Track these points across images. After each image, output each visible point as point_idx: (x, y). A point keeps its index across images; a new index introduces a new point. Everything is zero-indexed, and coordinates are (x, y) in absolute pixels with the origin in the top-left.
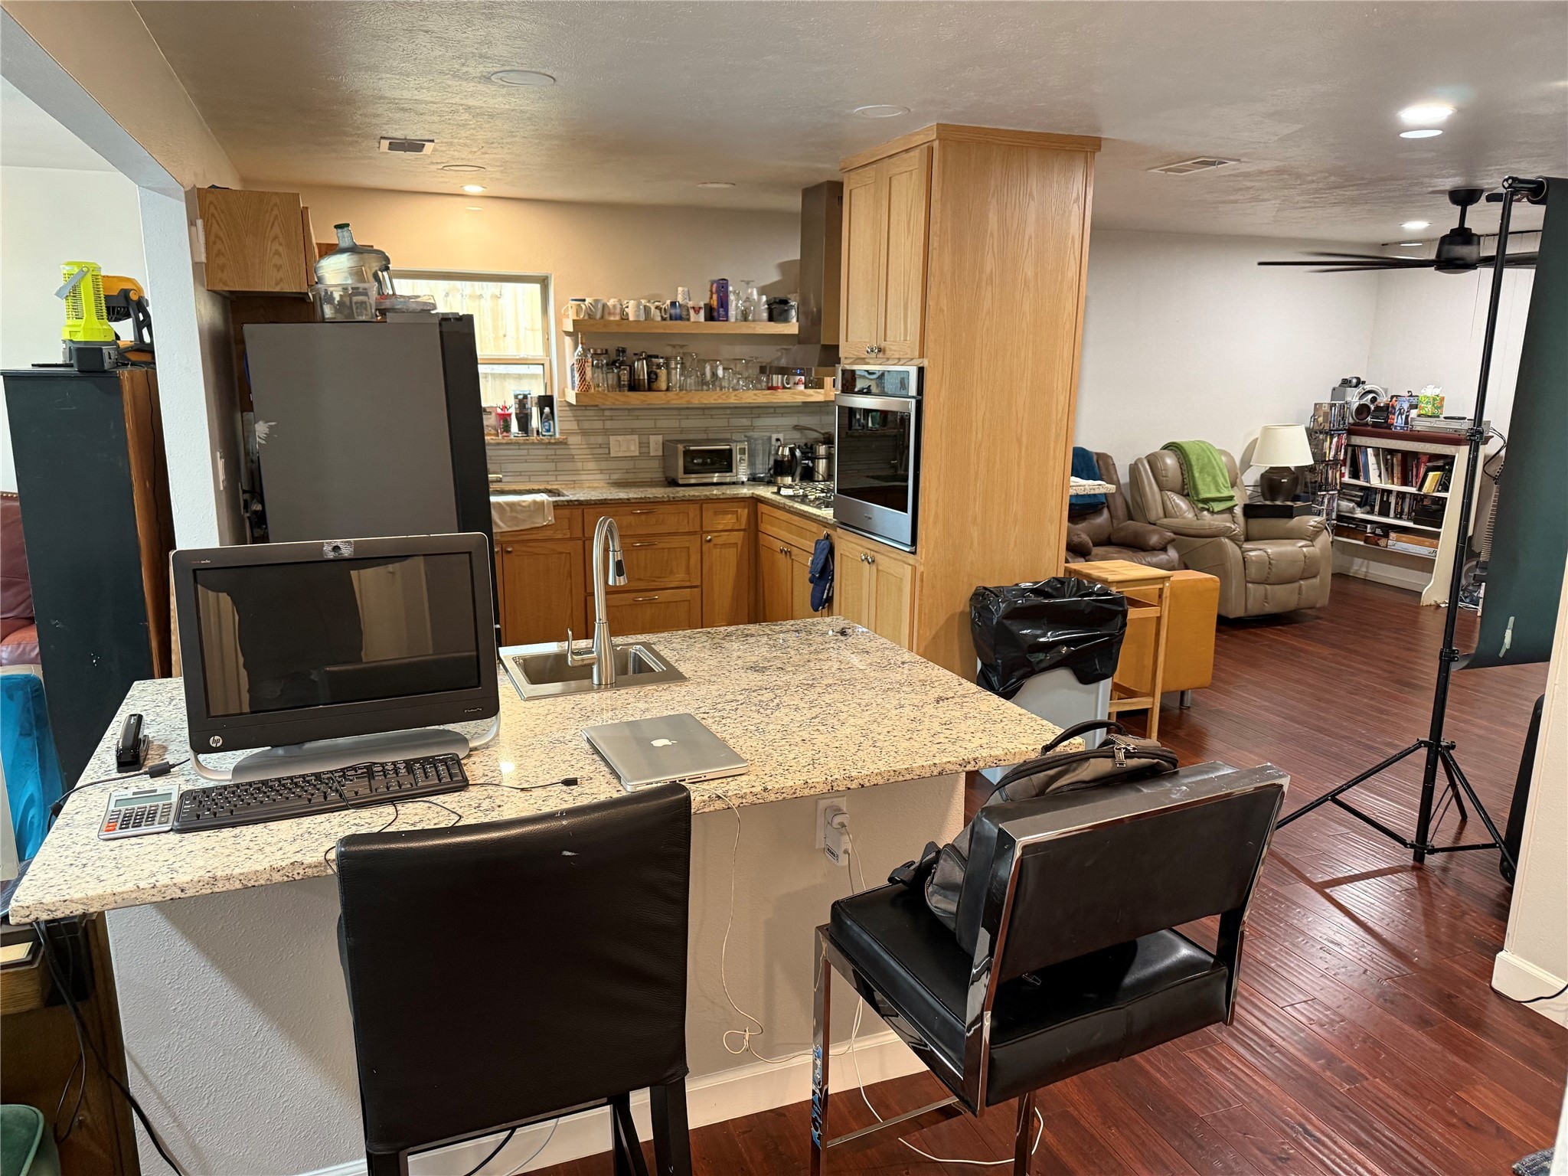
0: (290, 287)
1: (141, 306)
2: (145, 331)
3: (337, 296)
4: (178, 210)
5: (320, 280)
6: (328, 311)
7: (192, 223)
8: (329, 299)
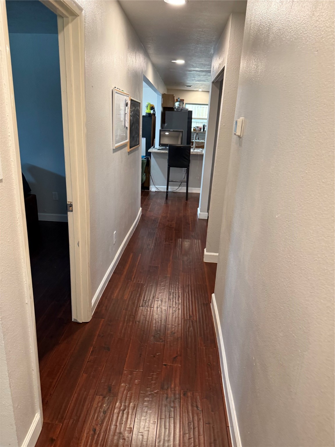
0: (171, 106)
1: (154, 108)
2: (154, 112)
3: (177, 108)
4: (161, 97)
5: (175, 106)
6: (175, 110)
7: (162, 99)
8: (176, 108)
